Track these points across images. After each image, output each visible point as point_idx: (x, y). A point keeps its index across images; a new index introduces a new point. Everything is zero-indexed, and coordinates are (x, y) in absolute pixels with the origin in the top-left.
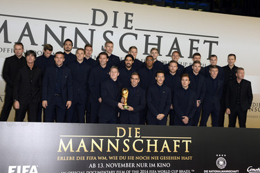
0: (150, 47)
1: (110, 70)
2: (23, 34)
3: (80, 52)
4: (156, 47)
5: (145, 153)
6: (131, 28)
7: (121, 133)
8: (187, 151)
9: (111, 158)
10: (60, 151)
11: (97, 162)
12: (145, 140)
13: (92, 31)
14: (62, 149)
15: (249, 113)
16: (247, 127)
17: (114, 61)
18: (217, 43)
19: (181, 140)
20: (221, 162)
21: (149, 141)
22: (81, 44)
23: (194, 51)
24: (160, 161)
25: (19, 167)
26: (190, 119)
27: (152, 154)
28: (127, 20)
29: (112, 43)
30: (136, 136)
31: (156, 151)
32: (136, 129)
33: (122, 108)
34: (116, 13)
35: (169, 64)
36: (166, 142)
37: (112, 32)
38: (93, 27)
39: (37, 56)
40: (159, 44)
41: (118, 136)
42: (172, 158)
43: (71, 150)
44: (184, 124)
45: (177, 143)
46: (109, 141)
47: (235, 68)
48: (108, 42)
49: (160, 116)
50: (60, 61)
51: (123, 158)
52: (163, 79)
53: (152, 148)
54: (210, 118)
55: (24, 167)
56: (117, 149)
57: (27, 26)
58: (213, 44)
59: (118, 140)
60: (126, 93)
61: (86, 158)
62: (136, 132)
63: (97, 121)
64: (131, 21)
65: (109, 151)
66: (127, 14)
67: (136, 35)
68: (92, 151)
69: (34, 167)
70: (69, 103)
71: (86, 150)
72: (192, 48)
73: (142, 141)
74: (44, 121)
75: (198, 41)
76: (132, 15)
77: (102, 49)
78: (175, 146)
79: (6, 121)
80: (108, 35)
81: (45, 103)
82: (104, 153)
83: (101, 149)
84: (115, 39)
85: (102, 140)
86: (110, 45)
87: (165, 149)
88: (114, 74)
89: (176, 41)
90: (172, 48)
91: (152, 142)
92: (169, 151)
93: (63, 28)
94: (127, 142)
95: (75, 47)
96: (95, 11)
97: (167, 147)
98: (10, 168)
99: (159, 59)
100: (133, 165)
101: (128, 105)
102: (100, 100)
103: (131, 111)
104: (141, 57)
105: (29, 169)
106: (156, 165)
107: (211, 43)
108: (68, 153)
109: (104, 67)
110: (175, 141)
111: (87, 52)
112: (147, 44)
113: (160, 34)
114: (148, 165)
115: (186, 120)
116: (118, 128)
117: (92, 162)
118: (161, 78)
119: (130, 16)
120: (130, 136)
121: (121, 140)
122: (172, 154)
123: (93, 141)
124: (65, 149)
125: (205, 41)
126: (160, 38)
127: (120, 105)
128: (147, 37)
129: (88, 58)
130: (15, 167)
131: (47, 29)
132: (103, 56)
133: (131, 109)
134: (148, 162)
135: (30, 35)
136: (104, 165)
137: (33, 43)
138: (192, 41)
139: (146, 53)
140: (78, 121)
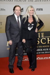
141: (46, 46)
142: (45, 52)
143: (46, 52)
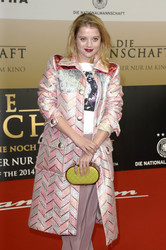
141: (24, 148)
142: (19, 173)
143: (23, 172)
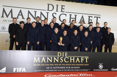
0: (72, 20)
1: (55, 29)
2: (19, 15)
3: (43, 22)
4: (74, 19)
5: (69, 63)
6: (64, 12)
7: (60, 54)
8: (87, 62)
9: (55, 65)
10: (34, 62)
11: (50, 66)
12: (69, 57)
13: (48, 13)
14: (35, 61)
15: (113, 46)
16: (112, 52)
17: (56, 25)
18: (100, 17)
19: (84, 57)
20: (101, 66)
21: (71, 58)
22: (43, 18)
23: (90, 21)
24: (75, 66)
25: (18, 69)
26: (88, 49)
27: (72, 63)
28: (62, 8)
29: (56, 18)
30: (66, 56)
31: (74, 62)
32: (66, 53)
33: (60, 45)
34: (57, 5)
35: (79, 27)
36: (78, 58)
37: (56, 14)
38: (48, 11)
39: (25, 23)
40: (75, 18)
41: (58, 56)
42: (81, 65)
43: (39, 62)
44: (86, 51)
45: (83, 59)
46: (55, 58)
47: (107, 28)
48: (54, 17)
49: (76, 48)
50: (34, 25)
51: (60, 65)
52: (77, 33)
53: (72, 61)
54: (96, 48)
55: (20, 68)
56: (58, 61)
57: (21, 11)
58: (98, 18)
59: (58, 58)
60: (61, 39)
61: (45, 65)
62: (66, 54)
63: (50, 50)
64: (64, 9)
65: (54, 62)
66: (62, 6)
67: (66, 15)
68: (48, 62)
69: (24, 68)
70: (38, 43)
71: (45, 62)
72: (89, 20)
73: (68, 58)
74: (28, 50)
75: (92, 17)
76: (64, 6)
77: (52, 20)
78: (82, 60)
79: (12, 50)
80: (54, 15)
81: (28, 43)
82: (53, 63)
83: (51, 61)
84: (57, 16)
85: (51, 58)
86: (55, 19)
87: (78, 61)
88: (57, 31)
89: (83, 17)
90: (81, 20)
91: (72, 58)
92: (79, 62)
93: (35, 12)
94: (62, 58)
95: (41, 20)
96: (49, 5)
97: (78, 60)
98: (14, 69)
99: (75, 24)
100: (64, 68)
101: (62, 43)
102: (51, 41)
103: (64, 46)
104: (68, 23)
105: (22, 69)
106: (74, 68)
107: (97, 17)
108: (38, 63)
109: (52, 28)
110: (82, 58)
111: (45, 21)
112: (70, 18)
113: (76, 14)
114: (71, 68)
115: (86, 49)
116: (58, 53)
117: (48, 66)
118: (76, 32)
119: (63, 7)
120: (63, 56)
121: (60, 58)
122: (81, 63)
123: (48, 58)
124: (37, 61)
125: (95, 17)
126: (76, 16)
127: (59, 43)
128: (71, 15)
129: (46, 24)
130: (16, 68)
131: (29, 12)
132: (52, 23)
133: (63, 45)
134: (71, 66)
135: (22, 15)
136: (53, 68)
137: (23, 18)
138: (89, 17)
139: (70, 22)
140: (42, 50)
